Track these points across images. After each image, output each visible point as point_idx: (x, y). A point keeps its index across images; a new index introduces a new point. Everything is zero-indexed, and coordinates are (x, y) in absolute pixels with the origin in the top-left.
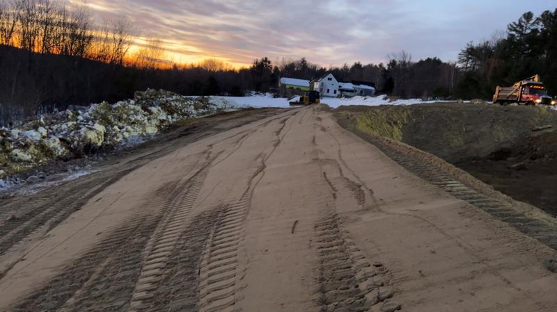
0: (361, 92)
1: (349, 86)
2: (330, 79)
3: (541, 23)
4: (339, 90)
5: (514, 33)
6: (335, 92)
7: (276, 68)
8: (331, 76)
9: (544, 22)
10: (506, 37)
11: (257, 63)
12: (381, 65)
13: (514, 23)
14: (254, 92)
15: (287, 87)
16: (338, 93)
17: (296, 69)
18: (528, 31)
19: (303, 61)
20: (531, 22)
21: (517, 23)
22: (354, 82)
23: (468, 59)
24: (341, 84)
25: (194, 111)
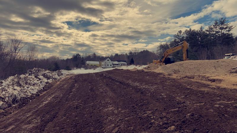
0: (121, 65)
1: (116, 63)
2: (108, 60)
3: (185, 34)
4: (113, 64)
5: (176, 38)
6: (111, 66)
7: (83, 57)
8: (108, 59)
9: (186, 34)
10: (173, 40)
11: (74, 56)
12: (126, 54)
13: (176, 35)
14: (75, 68)
15: (90, 65)
16: (112, 66)
17: (91, 58)
18: (181, 37)
19: (94, 54)
20: (182, 34)
21: (177, 34)
22: (118, 61)
23: (161, 49)
24: (113, 62)
25: (58, 77)
